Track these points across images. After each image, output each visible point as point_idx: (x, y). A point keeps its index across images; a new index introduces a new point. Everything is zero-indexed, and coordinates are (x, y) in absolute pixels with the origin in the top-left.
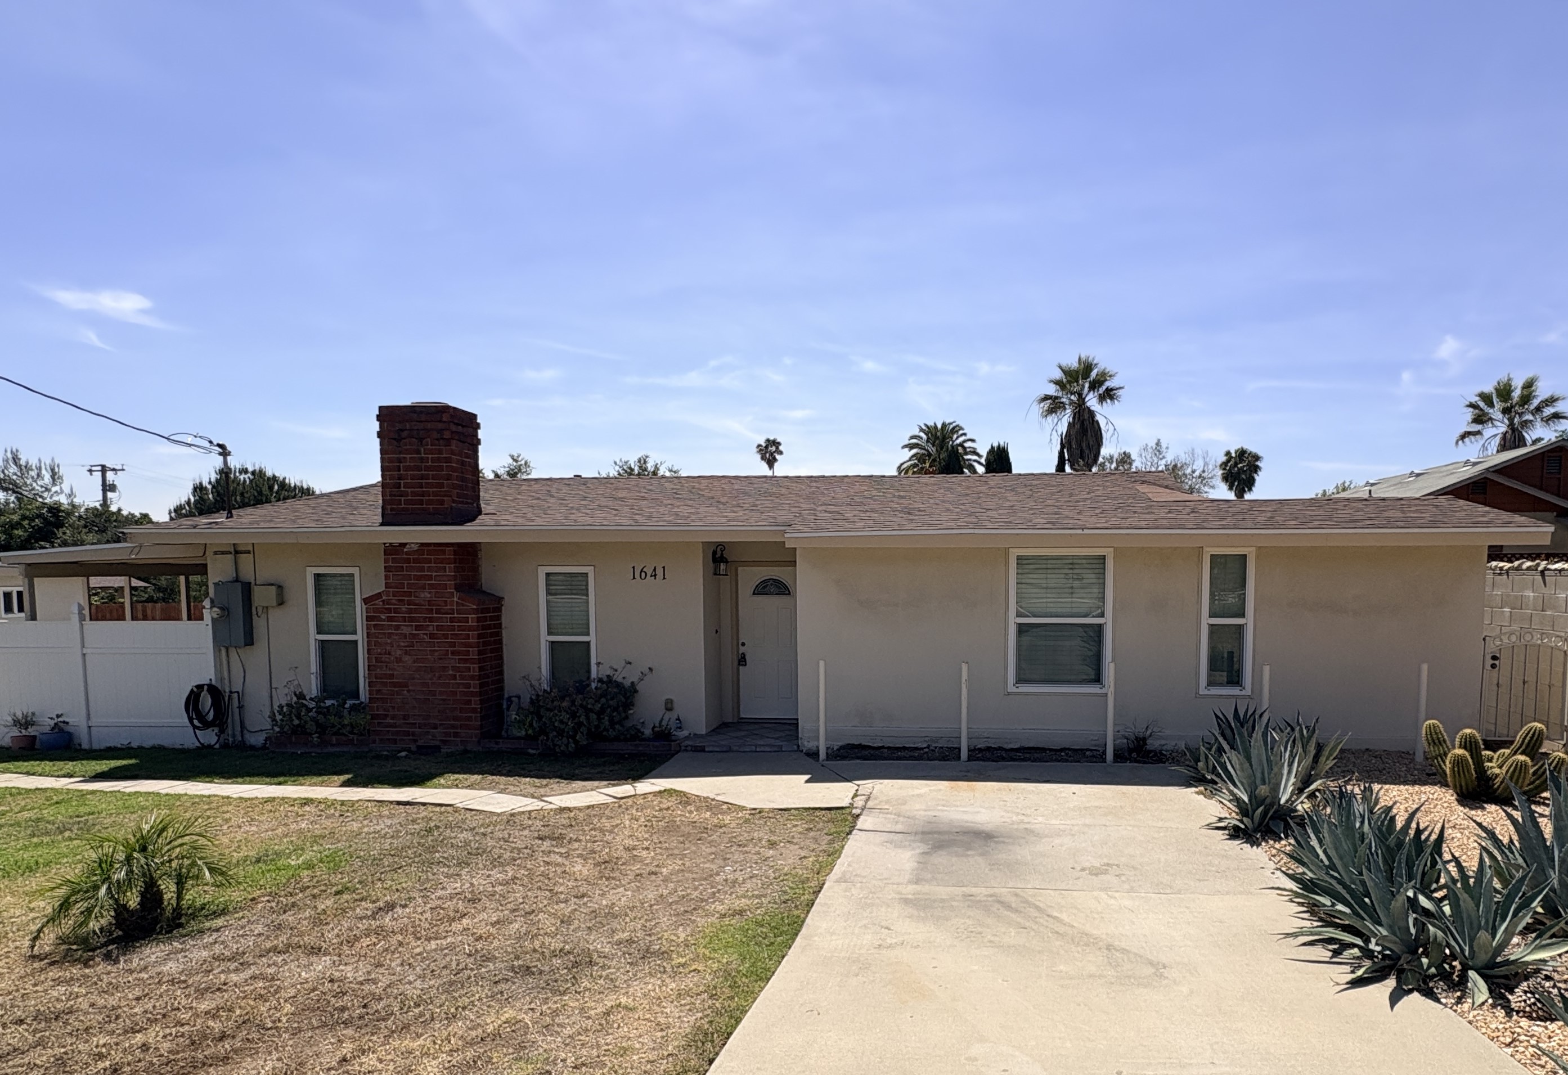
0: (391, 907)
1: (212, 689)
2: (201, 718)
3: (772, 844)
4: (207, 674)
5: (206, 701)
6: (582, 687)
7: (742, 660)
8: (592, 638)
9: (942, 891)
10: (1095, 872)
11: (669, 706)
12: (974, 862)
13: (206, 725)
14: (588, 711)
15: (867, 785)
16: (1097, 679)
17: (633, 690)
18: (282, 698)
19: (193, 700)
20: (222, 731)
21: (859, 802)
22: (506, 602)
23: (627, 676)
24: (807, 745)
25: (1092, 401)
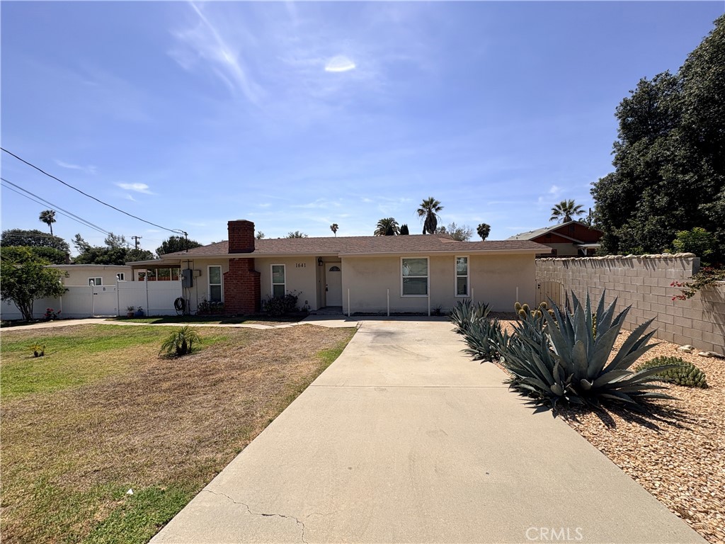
0: (241, 348)
1: (182, 299)
2: (178, 307)
3: (335, 336)
4: (180, 295)
5: (180, 303)
6: (283, 297)
7: (327, 290)
8: (285, 284)
9: (379, 345)
10: (419, 341)
11: (306, 302)
12: (388, 339)
13: (180, 309)
14: (284, 304)
15: (361, 322)
16: (427, 293)
17: (296, 297)
18: (201, 301)
19: (176, 303)
20: (184, 311)
21: (359, 326)
22: (262, 274)
23: (294, 294)
24: (345, 313)
25: (433, 211)
